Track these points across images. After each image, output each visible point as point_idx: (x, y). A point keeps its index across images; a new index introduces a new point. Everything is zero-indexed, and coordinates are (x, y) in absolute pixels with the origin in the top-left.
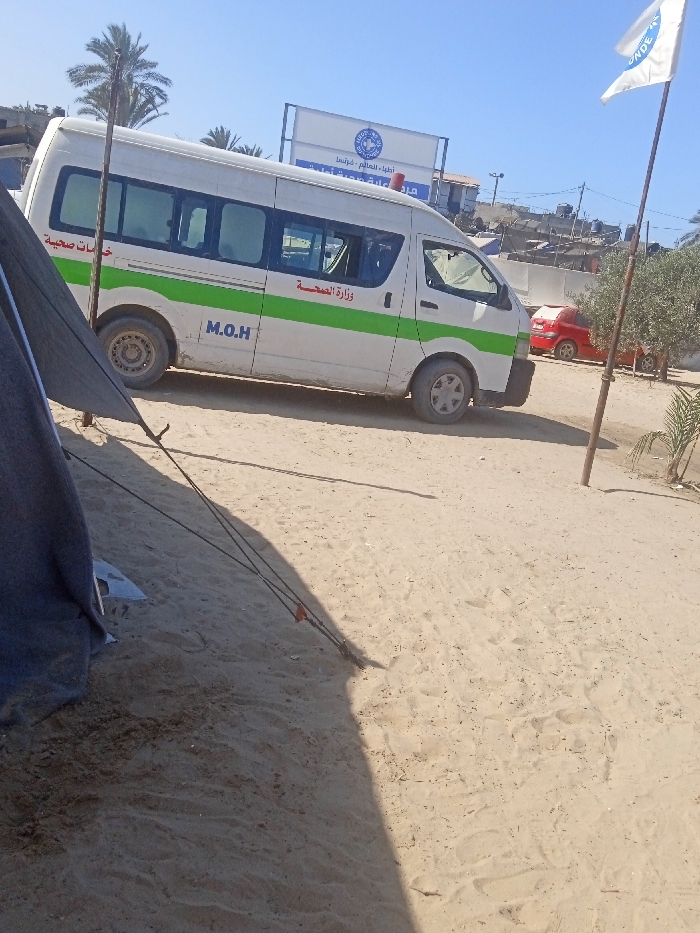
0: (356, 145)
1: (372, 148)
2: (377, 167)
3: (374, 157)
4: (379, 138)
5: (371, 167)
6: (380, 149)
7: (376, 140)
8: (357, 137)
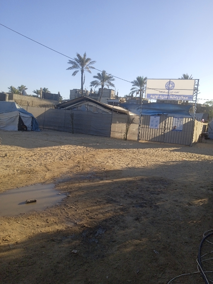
0: (166, 86)
1: (171, 87)
2: (173, 92)
3: (172, 89)
4: (173, 83)
5: (171, 92)
6: (174, 87)
7: (172, 84)
8: (166, 84)
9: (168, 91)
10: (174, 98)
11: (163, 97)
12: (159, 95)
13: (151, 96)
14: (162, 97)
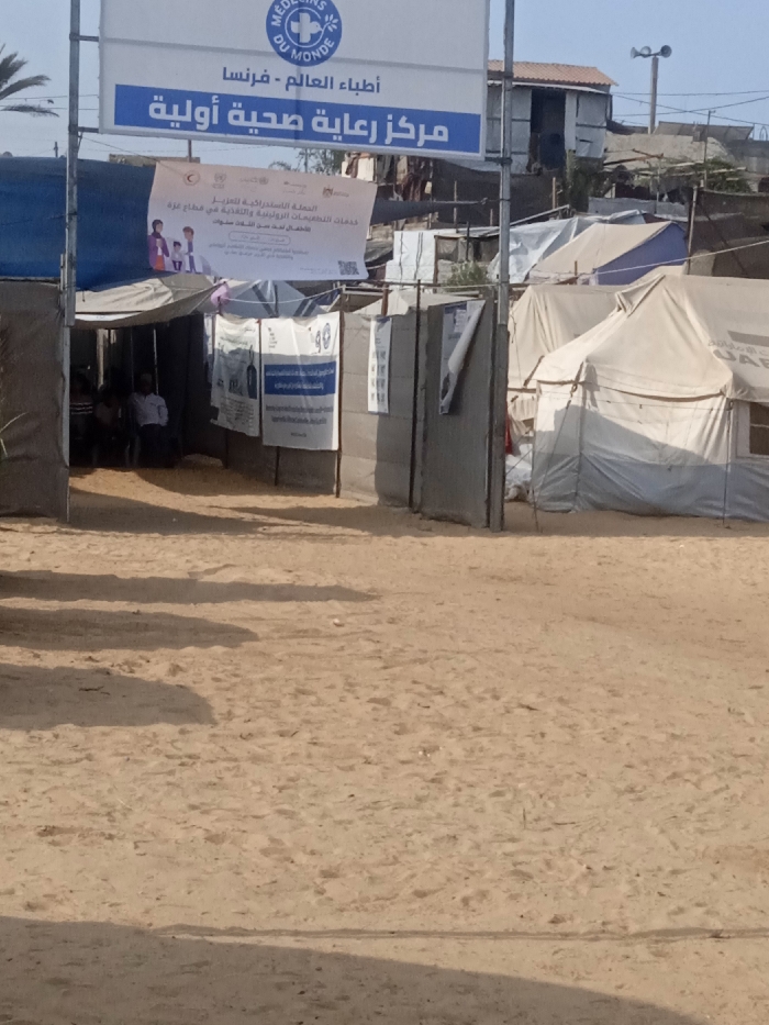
0: (272, 31)
1: (314, 37)
2: (333, 82)
3: (323, 59)
4: (331, 8)
5: (316, 84)
6: (336, 36)
7: (323, 14)
8: (272, 12)
9: (290, 69)
10: (347, 131)
11: (254, 122)
12: (226, 102)
13: (157, 109)
14: (248, 118)
